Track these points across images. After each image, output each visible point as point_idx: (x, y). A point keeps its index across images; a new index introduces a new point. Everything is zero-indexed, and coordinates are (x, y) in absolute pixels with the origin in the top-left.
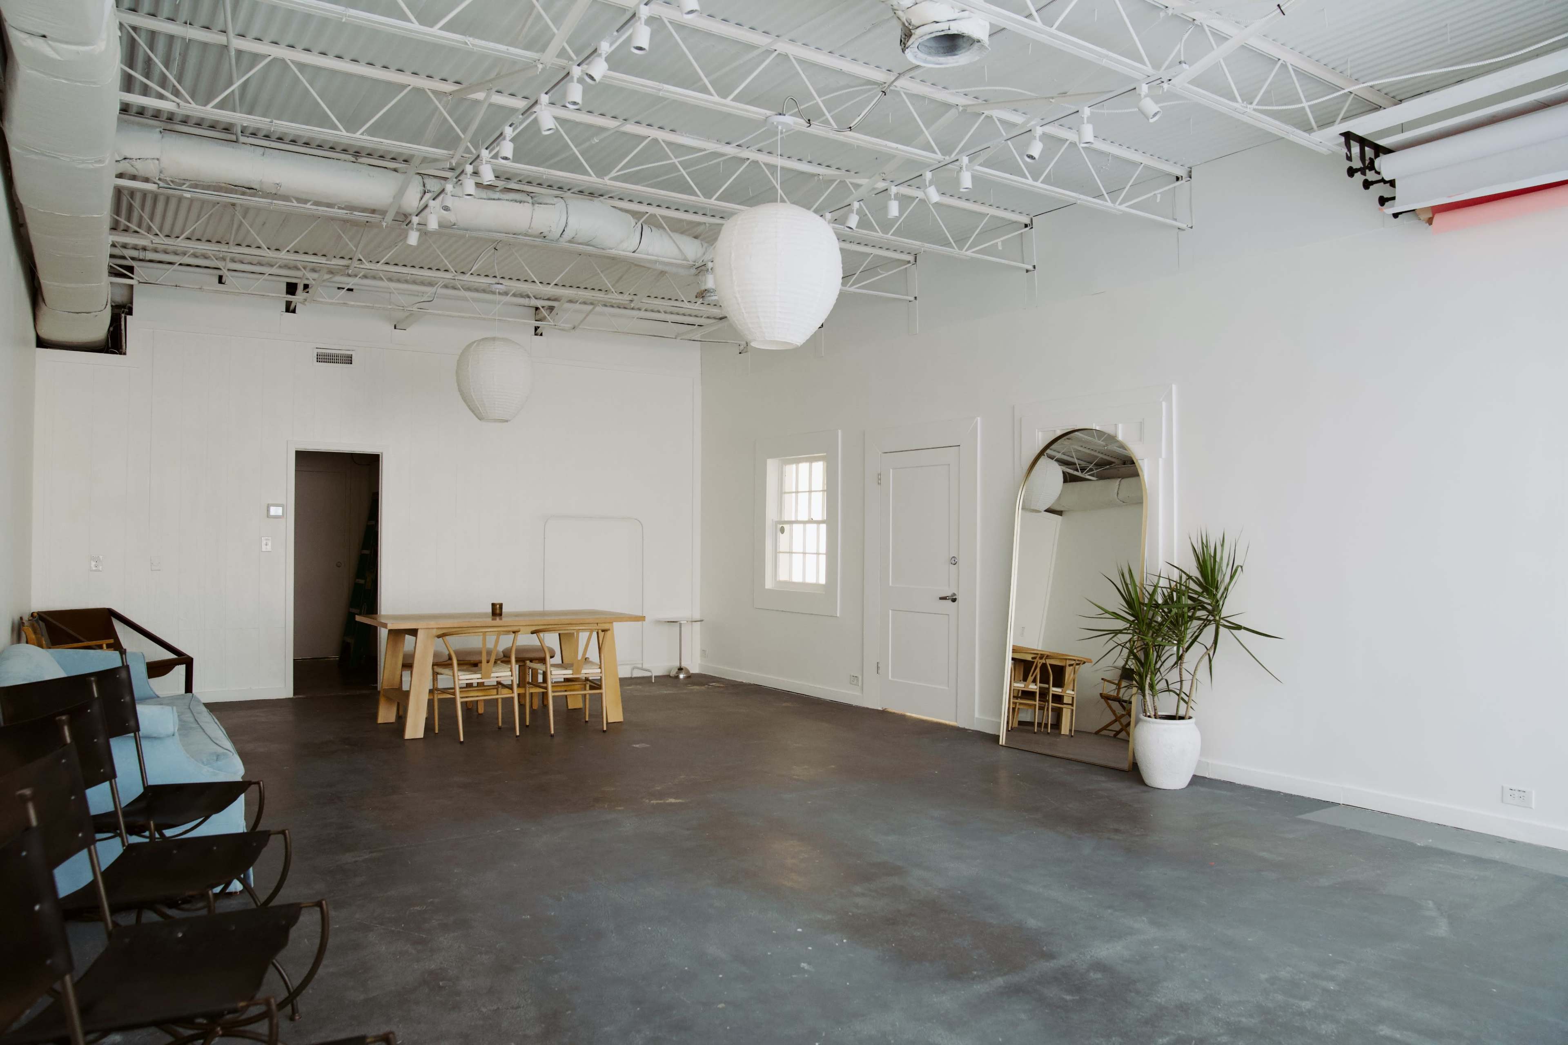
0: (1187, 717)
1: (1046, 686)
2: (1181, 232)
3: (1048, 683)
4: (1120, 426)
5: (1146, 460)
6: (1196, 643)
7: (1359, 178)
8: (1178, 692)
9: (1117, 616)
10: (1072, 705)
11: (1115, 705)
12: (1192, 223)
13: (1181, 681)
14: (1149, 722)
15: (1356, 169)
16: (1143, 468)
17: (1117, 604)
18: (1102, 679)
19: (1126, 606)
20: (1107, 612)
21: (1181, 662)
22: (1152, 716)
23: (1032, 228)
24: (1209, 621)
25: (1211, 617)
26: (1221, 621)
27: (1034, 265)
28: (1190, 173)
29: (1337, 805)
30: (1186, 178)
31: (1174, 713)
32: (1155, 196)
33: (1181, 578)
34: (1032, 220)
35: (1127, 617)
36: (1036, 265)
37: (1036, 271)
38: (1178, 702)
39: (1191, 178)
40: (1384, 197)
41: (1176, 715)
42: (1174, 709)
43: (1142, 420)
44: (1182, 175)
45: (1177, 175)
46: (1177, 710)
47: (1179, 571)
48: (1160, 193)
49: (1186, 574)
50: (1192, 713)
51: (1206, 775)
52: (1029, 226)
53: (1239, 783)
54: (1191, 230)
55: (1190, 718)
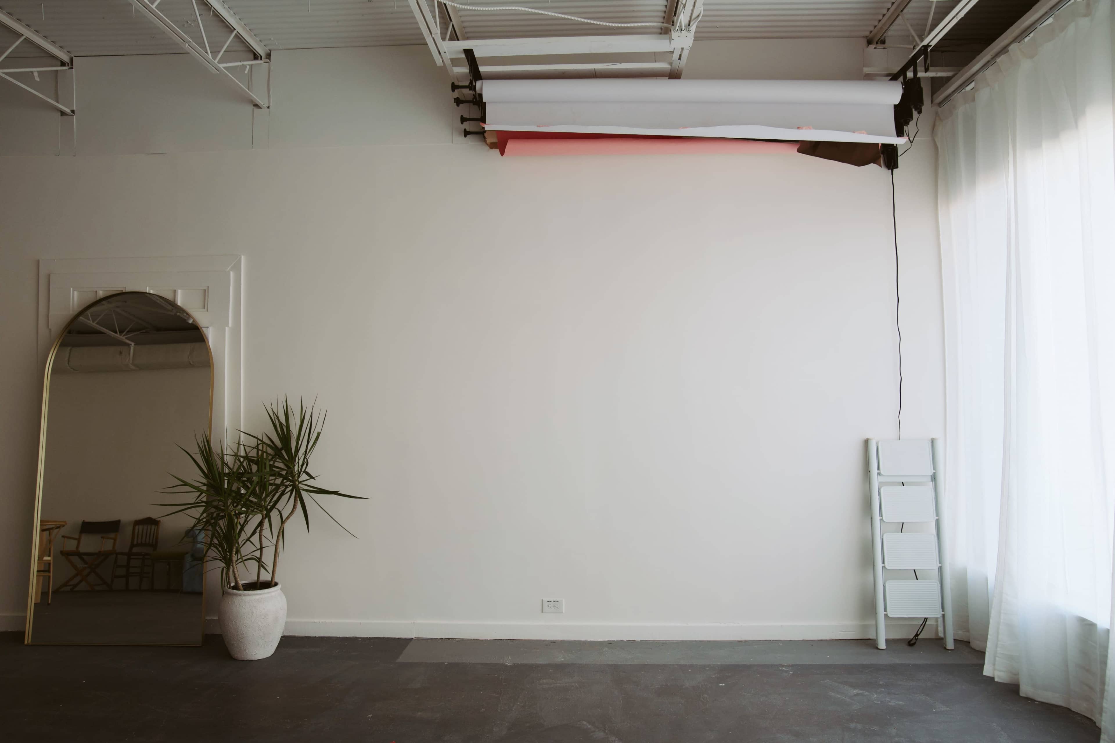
0: (273, 583)
4: (180, 293)
5: (211, 328)
7: (459, 93)
8: (258, 559)
9: (196, 489)
10: (48, 571)
11: (75, 559)
12: (269, 103)
13: (261, 548)
14: (240, 595)
15: (458, 86)
16: (207, 335)
18: (66, 537)
19: (204, 477)
20: (186, 484)
21: (260, 528)
22: (240, 587)
23: (72, 68)
24: (287, 487)
25: (289, 483)
26: (300, 485)
27: (73, 109)
28: (269, 56)
29: (411, 640)
30: (264, 59)
31: (256, 582)
32: (244, 66)
33: (258, 445)
34: (72, 60)
35: (205, 488)
36: (75, 109)
37: (74, 116)
38: (258, 569)
39: (270, 60)
40: (464, 117)
41: (259, 584)
42: (256, 578)
43: (206, 288)
44: (261, 55)
45: (257, 53)
46: (259, 579)
47: (257, 440)
48: (249, 65)
49: (260, 440)
50: (276, 580)
51: (287, 634)
52: (67, 64)
53: (314, 636)
54: (269, 109)
55: (276, 584)
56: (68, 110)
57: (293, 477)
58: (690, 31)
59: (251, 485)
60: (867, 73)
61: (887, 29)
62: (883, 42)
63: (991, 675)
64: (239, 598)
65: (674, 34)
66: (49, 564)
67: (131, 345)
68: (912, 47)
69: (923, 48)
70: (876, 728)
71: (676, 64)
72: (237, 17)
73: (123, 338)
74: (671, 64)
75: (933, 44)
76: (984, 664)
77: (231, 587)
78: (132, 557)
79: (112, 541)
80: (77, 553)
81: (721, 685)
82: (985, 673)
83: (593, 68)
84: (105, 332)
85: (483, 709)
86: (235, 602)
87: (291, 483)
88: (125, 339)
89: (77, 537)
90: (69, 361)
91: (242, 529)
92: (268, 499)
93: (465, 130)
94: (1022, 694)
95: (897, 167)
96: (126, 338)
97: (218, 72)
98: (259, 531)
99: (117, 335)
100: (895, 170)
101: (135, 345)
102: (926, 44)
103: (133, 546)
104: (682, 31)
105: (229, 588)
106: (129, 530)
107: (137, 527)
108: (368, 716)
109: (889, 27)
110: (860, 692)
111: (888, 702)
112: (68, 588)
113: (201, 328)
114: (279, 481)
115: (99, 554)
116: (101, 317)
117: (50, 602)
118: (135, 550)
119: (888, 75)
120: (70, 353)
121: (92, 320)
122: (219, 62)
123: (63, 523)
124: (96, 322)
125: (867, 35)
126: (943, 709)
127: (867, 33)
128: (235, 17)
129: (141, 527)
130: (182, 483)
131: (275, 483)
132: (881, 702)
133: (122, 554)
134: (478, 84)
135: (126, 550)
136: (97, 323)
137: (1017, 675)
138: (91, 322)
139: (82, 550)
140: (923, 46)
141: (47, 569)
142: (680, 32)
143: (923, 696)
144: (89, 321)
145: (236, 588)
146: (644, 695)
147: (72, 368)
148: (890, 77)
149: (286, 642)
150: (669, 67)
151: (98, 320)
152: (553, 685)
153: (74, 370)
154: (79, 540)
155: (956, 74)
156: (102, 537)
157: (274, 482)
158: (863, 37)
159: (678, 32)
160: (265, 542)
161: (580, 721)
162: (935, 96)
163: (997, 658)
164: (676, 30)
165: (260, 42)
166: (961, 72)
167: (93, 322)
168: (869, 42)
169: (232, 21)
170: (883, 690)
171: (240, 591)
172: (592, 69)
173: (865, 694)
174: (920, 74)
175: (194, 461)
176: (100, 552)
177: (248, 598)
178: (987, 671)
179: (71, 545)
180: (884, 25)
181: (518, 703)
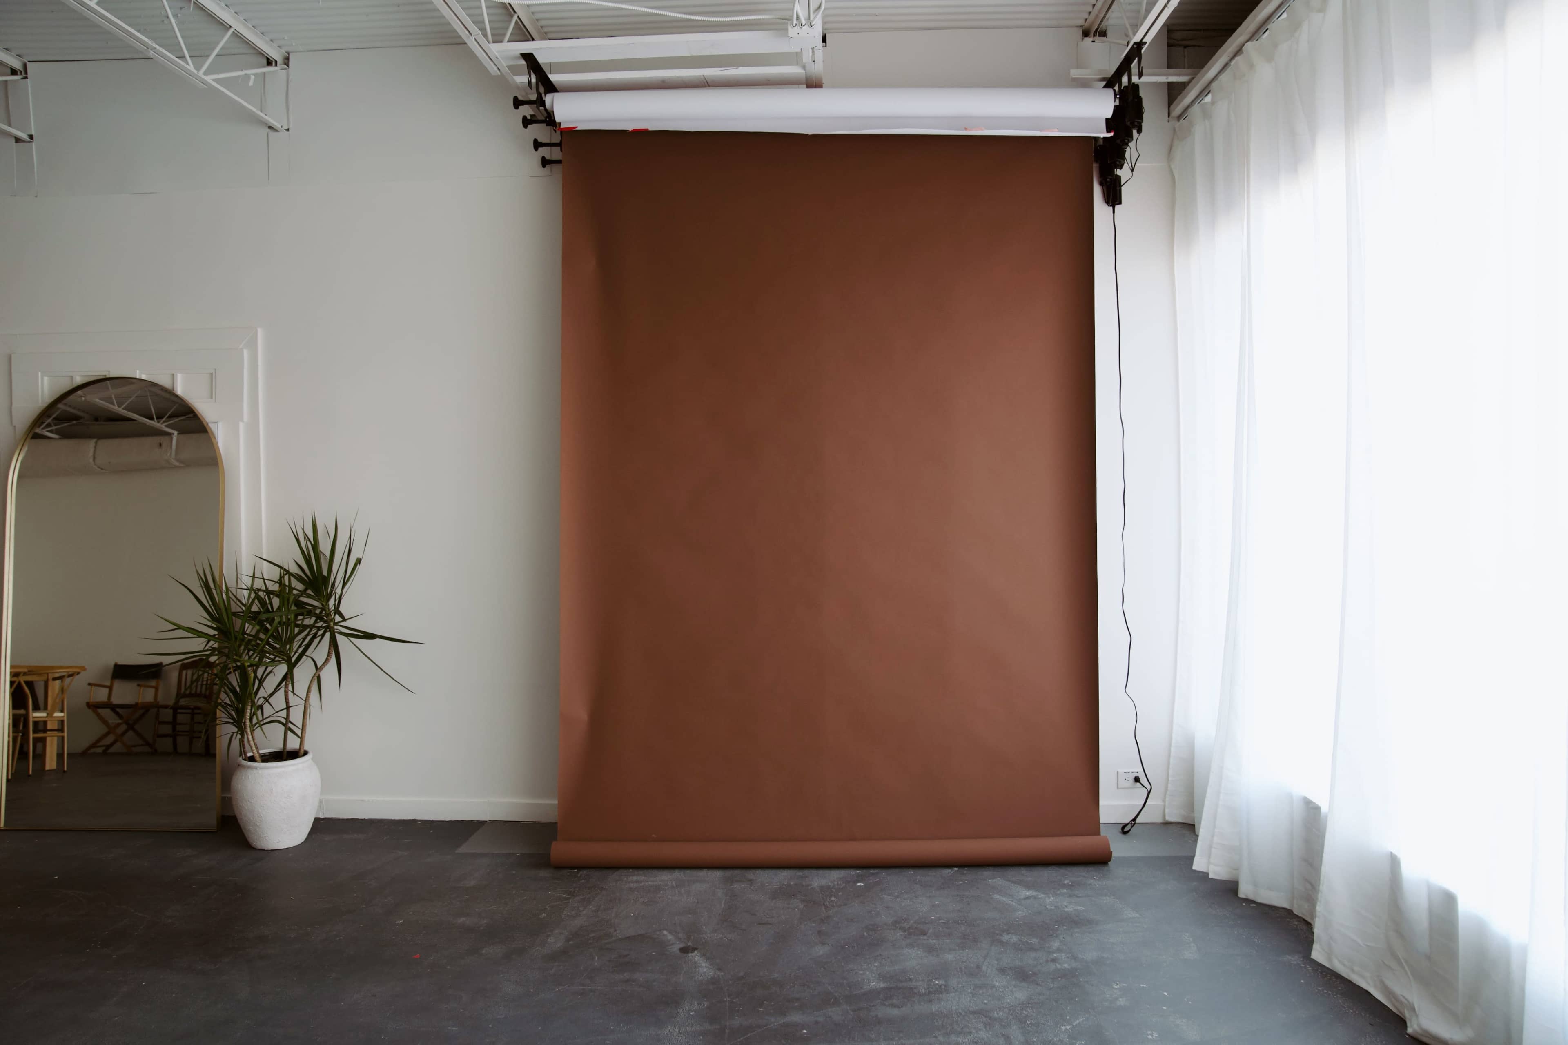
0: (302, 752)
1: (22, 712)
2: (272, 134)
3: (25, 707)
4: (179, 378)
5: (220, 424)
6: (304, 658)
7: (526, 111)
8: (284, 721)
9: (199, 634)
10: (61, 730)
11: (106, 713)
12: (288, 124)
13: (288, 708)
15: (522, 101)
16: (215, 433)
17: (197, 618)
18: (90, 684)
19: (208, 618)
20: (179, 627)
21: (286, 682)
22: (256, 758)
23: (26, 78)
24: (319, 628)
25: (322, 623)
26: (336, 627)
27: (30, 134)
28: (287, 61)
29: (485, 823)
30: (280, 64)
31: (282, 750)
32: (247, 77)
33: (281, 577)
34: (25, 66)
35: (212, 632)
36: (33, 133)
37: (33, 143)
38: (285, 734)
39: (288, 66)
40: (539, 141)
41: (285, 753)
42: (281, 746)
43: (213, 371)
44: (276, 59)
45: (269, 58)
46: (286, 746)
47: (279, 569)
48: (253, 74)
49: (285, 570)
50: (306, 748)
51: (321, 816)
52: (19, 73)
53: (363, 818)
54: (288, 132)
55: (306, 753)
56: (24, 136)
57: (328, 615)
58: (813, 27)
59: (271, 625)
60: (1074, 77)
61: (1104, 17)
62: (1103, 34)
63: (1204, 870)
64: (255, 771)
65: (793, 31)
66: (62, 721)
67: (173, 434)
68: (1126, 43)
69: (1135, 46)
70: (1035, 941)
71: (811, 68)
72: (232, 10)
73: (162, 426)
74: (804, 67)
75: (1148, 39)
76: (1193, 857)
77: (247, 758)
78: (179, 711)
79: (153, 690)
80: (108, 705)
81: (859, 884)
82: (1194, 868)
83: (702, 74)
84: (135, 419)
85: (543, 914)
86: (250, 777)
87: (325, 625)
88: (164, 427)
89: (108, 683)
90: (94, 458)
91: (260, 685)
92: (294, 645)
93: (543, 158)
94: (1241, 895)
95: (1120, 203)
96: (166, 426)
97: (206, 87)
98: (284, 686)
99: (154, 423)
100: (1117, 207)
101: (178, 434)
102: (1139, 40)
103: (179, 695)
104: (802, 27)
105: (244, 760)
106: (174, 676)
107: (184, 672)
108: (397, 922)
109: (1105, 14)
110: (1034, 893)
111: (1065, 907)
112: (100, 750)
113: (207, 424)
114: (309, 621)
115: (135, 707)
116: (131, 399)
117: (66, 769)
118: (183, 702)
119: (1103, 79)
120: (95, 447)
121: (117, 405)
122: (205, 74)
123: (78, 670)
124: (123, 406)
125: (1082, 25)
126: (1130, 916)
127: (1081, 22)
128: (229, 11)
129: (190, 672)
130: (176, 627)
131: (304, 623)
132: (1055, 907)
133: (166, 707)
134: (548, 99)
135: (171, 703)
136: (123, 409)
137: (1238, 870)
138: (116, 407)
139: (115, 700)
140: (1135, 43)
141: (60, 728)
142: (799, 27)
143: (1114, 898)
144: (112, 406)
145: (252, 759)
146: (755, 898)
147: (99, 468)
148: (1104, 83)
149: (320, 826)
150: (803, 71)
151: (126, 404)
152: (642, 884)
153: (102, 469)
154: (110, 688)
155: (1193, 78)
156: (139, 685)
157: (302, 622)
158: (1077, 27)
159: (798, 28)
160: (292, 700)
161: (661, 930)
162: (1172, 107)
163: (1213, 850)
164: (794, 25)
165: (271, 42)
166: (1199, 75)
167: (119, 406)
168: (1086, 34)
169: (225, 16)
170: (1065, 891)
171: (256, 763)
172: (700, 76)
173: (1040, 897)
174: (1135, 79)
175: (195, 598)
176: (137, 704)
177: (266, 772)
178: (1199, 864)
179: (101, 695)
180: (1099, 12)
181: (591, 907)
